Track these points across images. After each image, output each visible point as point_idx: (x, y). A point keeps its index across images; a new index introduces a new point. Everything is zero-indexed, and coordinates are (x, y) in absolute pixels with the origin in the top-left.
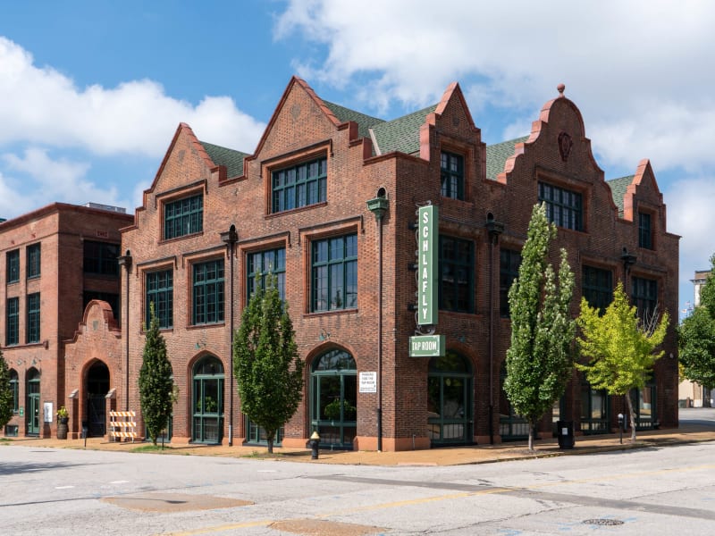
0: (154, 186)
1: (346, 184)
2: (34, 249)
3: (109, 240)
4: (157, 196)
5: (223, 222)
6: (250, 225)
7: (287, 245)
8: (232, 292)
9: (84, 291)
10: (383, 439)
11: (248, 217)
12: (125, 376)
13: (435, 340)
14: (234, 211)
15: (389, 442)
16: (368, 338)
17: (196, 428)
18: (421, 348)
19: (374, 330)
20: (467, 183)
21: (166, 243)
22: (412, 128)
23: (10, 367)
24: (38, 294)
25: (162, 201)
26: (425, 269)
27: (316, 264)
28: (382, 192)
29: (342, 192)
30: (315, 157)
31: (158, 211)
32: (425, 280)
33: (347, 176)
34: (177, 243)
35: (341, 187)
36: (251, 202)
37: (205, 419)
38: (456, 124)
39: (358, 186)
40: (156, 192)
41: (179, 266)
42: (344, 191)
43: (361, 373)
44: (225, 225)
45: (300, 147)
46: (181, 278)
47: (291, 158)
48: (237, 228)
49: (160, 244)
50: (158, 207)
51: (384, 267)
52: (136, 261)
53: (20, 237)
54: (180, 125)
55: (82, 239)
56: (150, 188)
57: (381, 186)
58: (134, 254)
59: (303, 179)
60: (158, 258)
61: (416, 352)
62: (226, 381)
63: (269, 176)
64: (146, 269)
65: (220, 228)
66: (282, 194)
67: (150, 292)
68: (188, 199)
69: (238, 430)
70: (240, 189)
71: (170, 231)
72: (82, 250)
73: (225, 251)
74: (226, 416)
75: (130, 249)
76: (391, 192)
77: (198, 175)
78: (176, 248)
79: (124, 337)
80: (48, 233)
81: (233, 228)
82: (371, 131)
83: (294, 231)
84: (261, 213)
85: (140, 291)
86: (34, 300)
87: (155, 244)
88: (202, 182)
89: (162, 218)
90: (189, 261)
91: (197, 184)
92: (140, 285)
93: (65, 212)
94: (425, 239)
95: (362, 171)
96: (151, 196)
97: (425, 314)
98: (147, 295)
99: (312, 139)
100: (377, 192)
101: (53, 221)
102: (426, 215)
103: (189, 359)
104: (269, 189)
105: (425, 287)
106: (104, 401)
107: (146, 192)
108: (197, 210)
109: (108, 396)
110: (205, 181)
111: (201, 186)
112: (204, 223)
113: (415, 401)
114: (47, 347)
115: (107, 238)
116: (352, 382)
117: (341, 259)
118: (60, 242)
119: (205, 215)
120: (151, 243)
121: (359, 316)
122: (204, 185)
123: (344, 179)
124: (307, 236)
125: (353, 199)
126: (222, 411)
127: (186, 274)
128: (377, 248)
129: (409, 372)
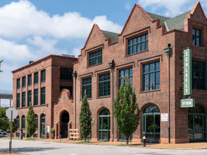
0: (85, 47)
1: (156, 43)
2: (43, 71)
3: (69, 67)
4: (86, 51)
5: (110, 59)
6: (119, 60)
7: (133, 67)
8: (113, 85)
9: (60, 86)
10: (171, 139)
11: (119, 57)
12: (74, 116)
13: (191, 101)
14: (114, 55)
15: (173, 140)
16: (164, 101)
17: (100, 135)
18: (185, 104)
19: (167, 97)
20: (203, 40)
21: (89, 67)
22: (181, 20)
23: (35, 113)
24: (45, 87)
25: (88, 52)
26: (187, 74)
27: (144, 73)
28: (169, 45)
29: (154, 46)
30: (144, 33)
31: (86, 56)
32: (187, 78)
33: (156, 40)
34: (93, 68)
35: (153, 44)
36: (120, 51)
37: (103, 131)
38: (198, 17)
39: (160, 43)
40: (86, 49)
41: (94, 76)
42: (155, 46)
43: (162, 114)
44: (110, 60)
45: (138, 30)
46: (94, 80)
47: (134, 34)
48: (115, 61)
49: (87, 68)
50: (86, 55)
51: (170, 73)
52: (78, 75)
53: (38, 68)
54: (94, 25)
55: (60, 67)
56: (83, 48)
57: (169, 43)
58: (78, 72)
59: (139, 42)
60: (86, 73)
61: (183, 105)
62: (111, 117)
63: (126, 42)
64: (82, 77)
65: (109, 61)
66: (131, 48)
67: (83, 85)
68: (97, 51)
69: (115, 135)
70: (116, 47)
71: (91, 63)
72: (59, 71)
73: (110, 70)
74: (111, 130)
75: (76, 70)
76: (173, 45)
77: (101, 42)
78: (93, 69)
79: (74, 102)
80: (48, 65)
81: (113, 61)
82: (165, 22)
83: (136, 61)
84: (124, 55)
85: (80, 85)
86: (43, 89)
87: (85, 68)
88: (102, 45)
89: (88, 58)
90: (97, 74)
91: (100, 46)
92: (80, 83)
93: (54, 58)
94: (186, 62)
95: (162, 38)
96: (84, 51)
97: (187, 90)
98: (83, 87)
99: (142, 27)
100: (167, 45)
101: (49, 61)
102: (187, 53)
103: (97, 110)
104: (126, 46)
105: (186, 80)
106: (67, 125)
107: (82, 50)
108: (100, 55)
109: (69, 123)
110: (103, 45)
111: (101, 46)
112: (103, 60)
113: (183, 124)
114: (48, 106)
115: (68, 66)
116: (158, 117)
117: (154, 71)
118: (52, 69)
119: (103, 57)
120: (83, 68)
121: (161, 92)
122: (102, 46)
123: (155, 41)
124: (141, 63)
125: (158, 48)
126: (109, 129)
127: (96, 79)
128: (168, 66)
129: (181, 113)
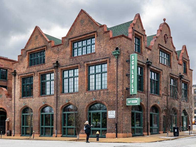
0: (26, 48)
1: (103, 46)
3: (4, 68)
4: (27, 51)
5: (53, 60)
6: (64, 61)
8: (57, 84)
11: (63, 58)
12: (13, 113)
13: (137, 99)
14: (58, 56)
16: (112, 99)
17: (42, 131)
18: (131, 102)
19: (114, 96)
20: (141, 48)
21: (31, 67)
22: (123, 29)
25: (28, 53)
26: (133, 76)
27: (89, 74)
28: (117, 49)
29: (101, 49)
31: (27, 56)
32: (133, 79)
33: (103, 43)
35: (100, 47)
37: (45, 128)
39: (108, 47)
40: (26, 50)
41: (36, 75)
42: (102, 48)
43: (109, 111)
44: (54, 61)
45: (84, 33)
46: (36, 79)
47: (80, 37)
48: (59, 62)
49: (27, 68)
50: (27, 55)
51: (118, 75)
52: (18, 74)
56: (24, 48)
57: (117, 47)
58: (18, 71)
60: (27, 72)
61: (129, 104)
62: (54, 114)
63: (71, 44)
64: (22, 77)
65: (52, 62)
66: (76, 50)
68: (39, 52)
69: (59, 131)
70: (60, 48)
71: (32, 63)
73: (54, 70)
74: (54, 127)
75: (15, 69)
76: (121, 48)
77: (43, 44)
78: (34, 69)
79: (13, 101)
81: (57, 62)
83: (82, 62)
84: (69, 57)
85: (20, 84)
87: (26, 68)
88: (45, 46)
89: (28, 59)
90: (39, 73)
91: (43, 47)
94: (133, 65)
95: (109, 42)
96: (24, 51)
97: (133, 90)
99: (88, 31)
100: (115, 49)
102: (133, 57)
103: (39, 108)
104: (71, 48)
105: (132, 81)
106: (5, 122)
107: (22, 50)
108: (42, 56)
109: (6, 120)
111: (44, 48)
112: (46, 60)
113: (128, 121)
115: (3, 67)
116: (105, 115)
117: (100, 72)
120: (24, 67)
121: (108, 91)
123: (102, 44)
124: (87, 64)
125: (106, 52)
126: (52, 125)
127: (38, 78)
128: (115, 68)
129: (126, 111)
